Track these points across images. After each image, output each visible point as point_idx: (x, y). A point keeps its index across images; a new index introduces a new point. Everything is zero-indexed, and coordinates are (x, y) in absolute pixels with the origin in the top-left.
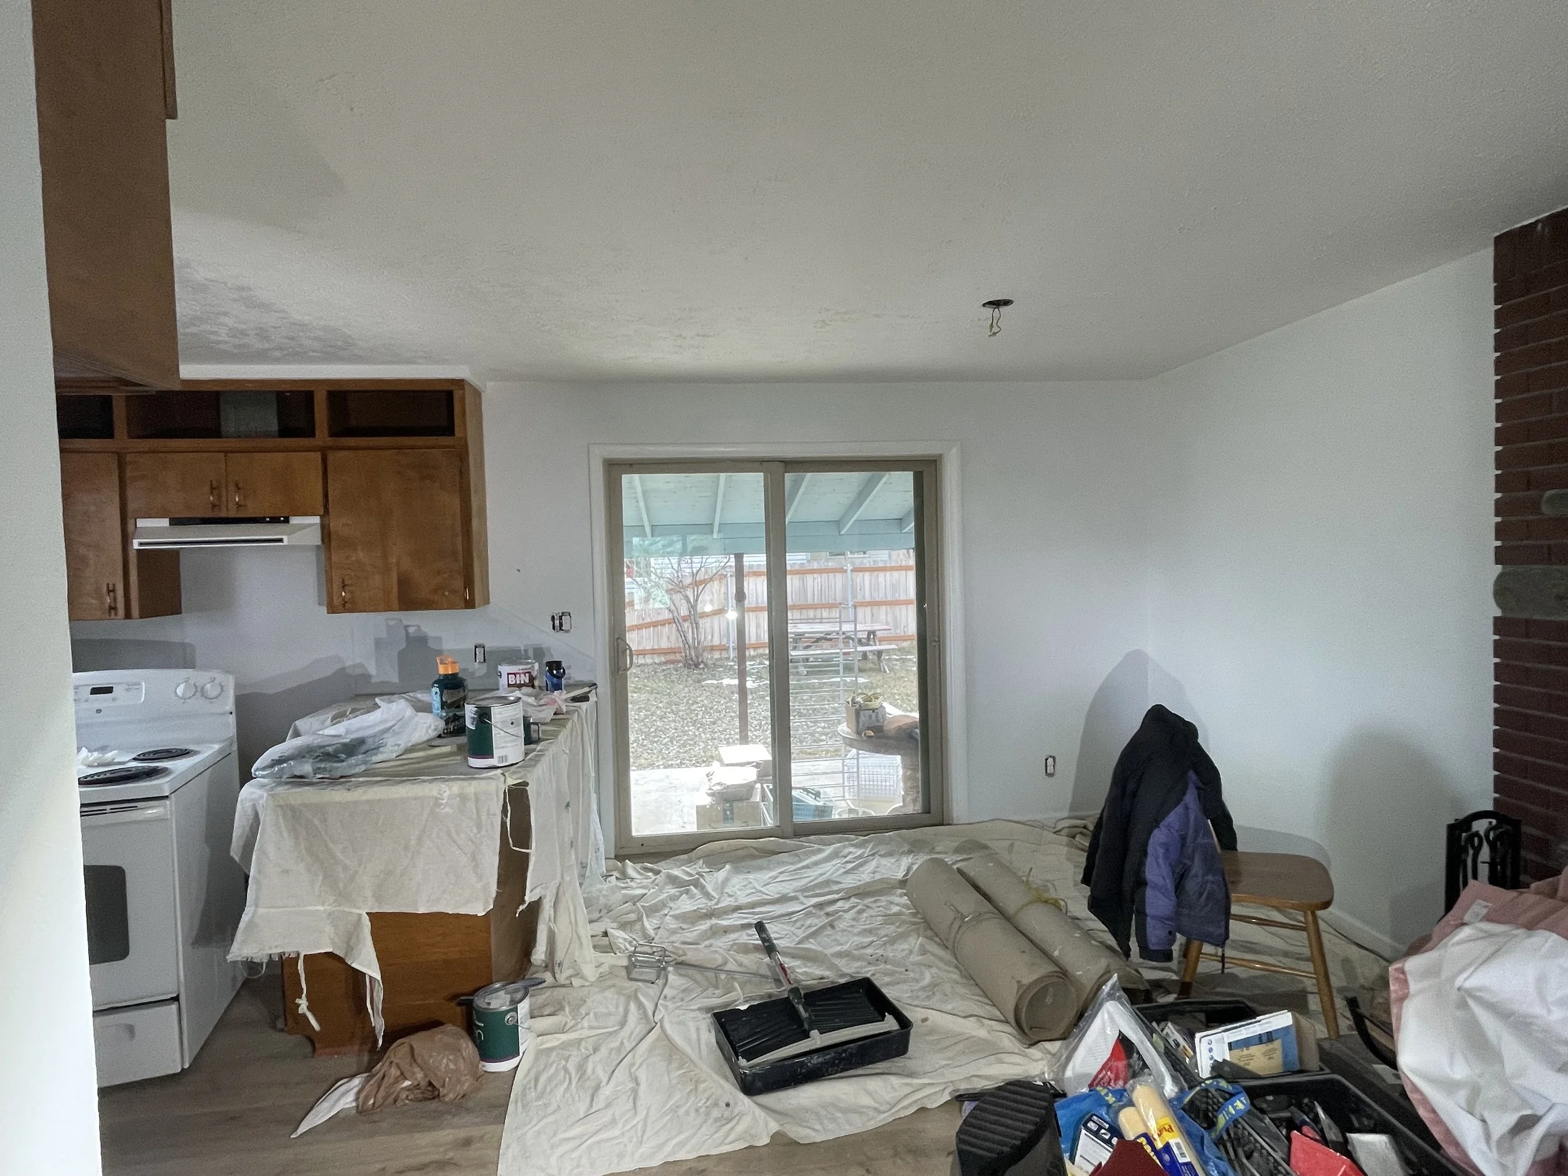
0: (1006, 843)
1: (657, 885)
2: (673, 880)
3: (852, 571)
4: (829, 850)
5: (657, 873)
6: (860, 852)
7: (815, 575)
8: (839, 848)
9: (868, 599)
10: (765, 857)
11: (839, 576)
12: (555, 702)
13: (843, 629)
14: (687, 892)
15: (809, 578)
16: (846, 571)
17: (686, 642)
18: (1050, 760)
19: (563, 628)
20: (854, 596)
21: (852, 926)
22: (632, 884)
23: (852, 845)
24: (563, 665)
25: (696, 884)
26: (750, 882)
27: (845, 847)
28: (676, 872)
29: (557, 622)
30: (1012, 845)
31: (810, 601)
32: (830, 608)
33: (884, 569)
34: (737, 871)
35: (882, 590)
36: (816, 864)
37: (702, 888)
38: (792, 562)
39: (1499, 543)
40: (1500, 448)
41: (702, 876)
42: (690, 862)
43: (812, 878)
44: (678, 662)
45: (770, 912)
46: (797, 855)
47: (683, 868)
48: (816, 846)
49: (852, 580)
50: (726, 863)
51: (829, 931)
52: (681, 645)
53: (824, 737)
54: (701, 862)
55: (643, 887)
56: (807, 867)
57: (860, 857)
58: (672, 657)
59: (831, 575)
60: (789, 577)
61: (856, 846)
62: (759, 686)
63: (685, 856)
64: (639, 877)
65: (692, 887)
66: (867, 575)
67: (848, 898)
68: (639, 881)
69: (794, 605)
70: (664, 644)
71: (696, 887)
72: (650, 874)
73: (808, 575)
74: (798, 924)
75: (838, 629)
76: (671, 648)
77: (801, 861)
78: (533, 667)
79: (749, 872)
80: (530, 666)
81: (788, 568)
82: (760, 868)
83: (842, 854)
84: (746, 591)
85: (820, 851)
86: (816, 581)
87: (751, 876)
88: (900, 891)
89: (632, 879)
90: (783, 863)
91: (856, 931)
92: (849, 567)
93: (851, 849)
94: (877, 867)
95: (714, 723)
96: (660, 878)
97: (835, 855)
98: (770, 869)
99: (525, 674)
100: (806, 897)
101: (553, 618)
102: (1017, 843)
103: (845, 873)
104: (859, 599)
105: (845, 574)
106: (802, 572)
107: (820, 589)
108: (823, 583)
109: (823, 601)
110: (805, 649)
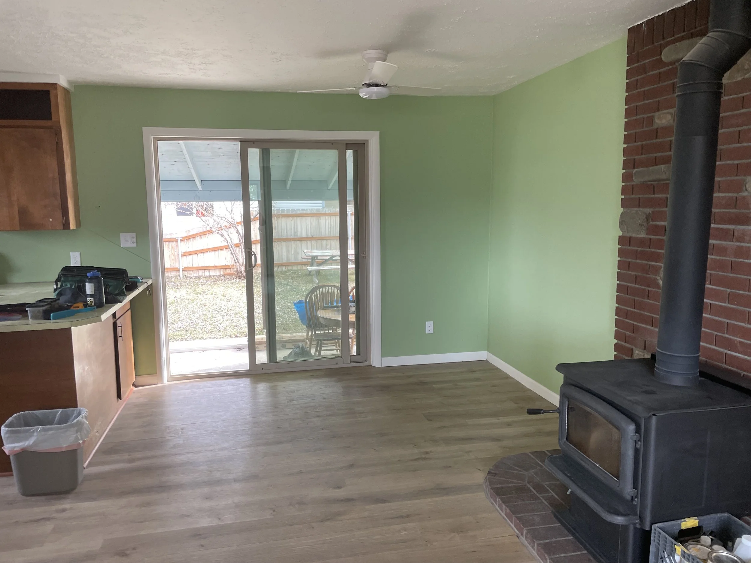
7: (327, 217)
15: (323, 220)
17: (236, 262)
39: (623, 197)
40: (626, 146)
44: (232, 274)
52: (235, 264)
58: (229, 271)
70: (223, 263)
73: (322, 218)
76: (228, 266)
107: (330, 226)
108: (332, 223)
109: (332, 235)
110: (318, 266)
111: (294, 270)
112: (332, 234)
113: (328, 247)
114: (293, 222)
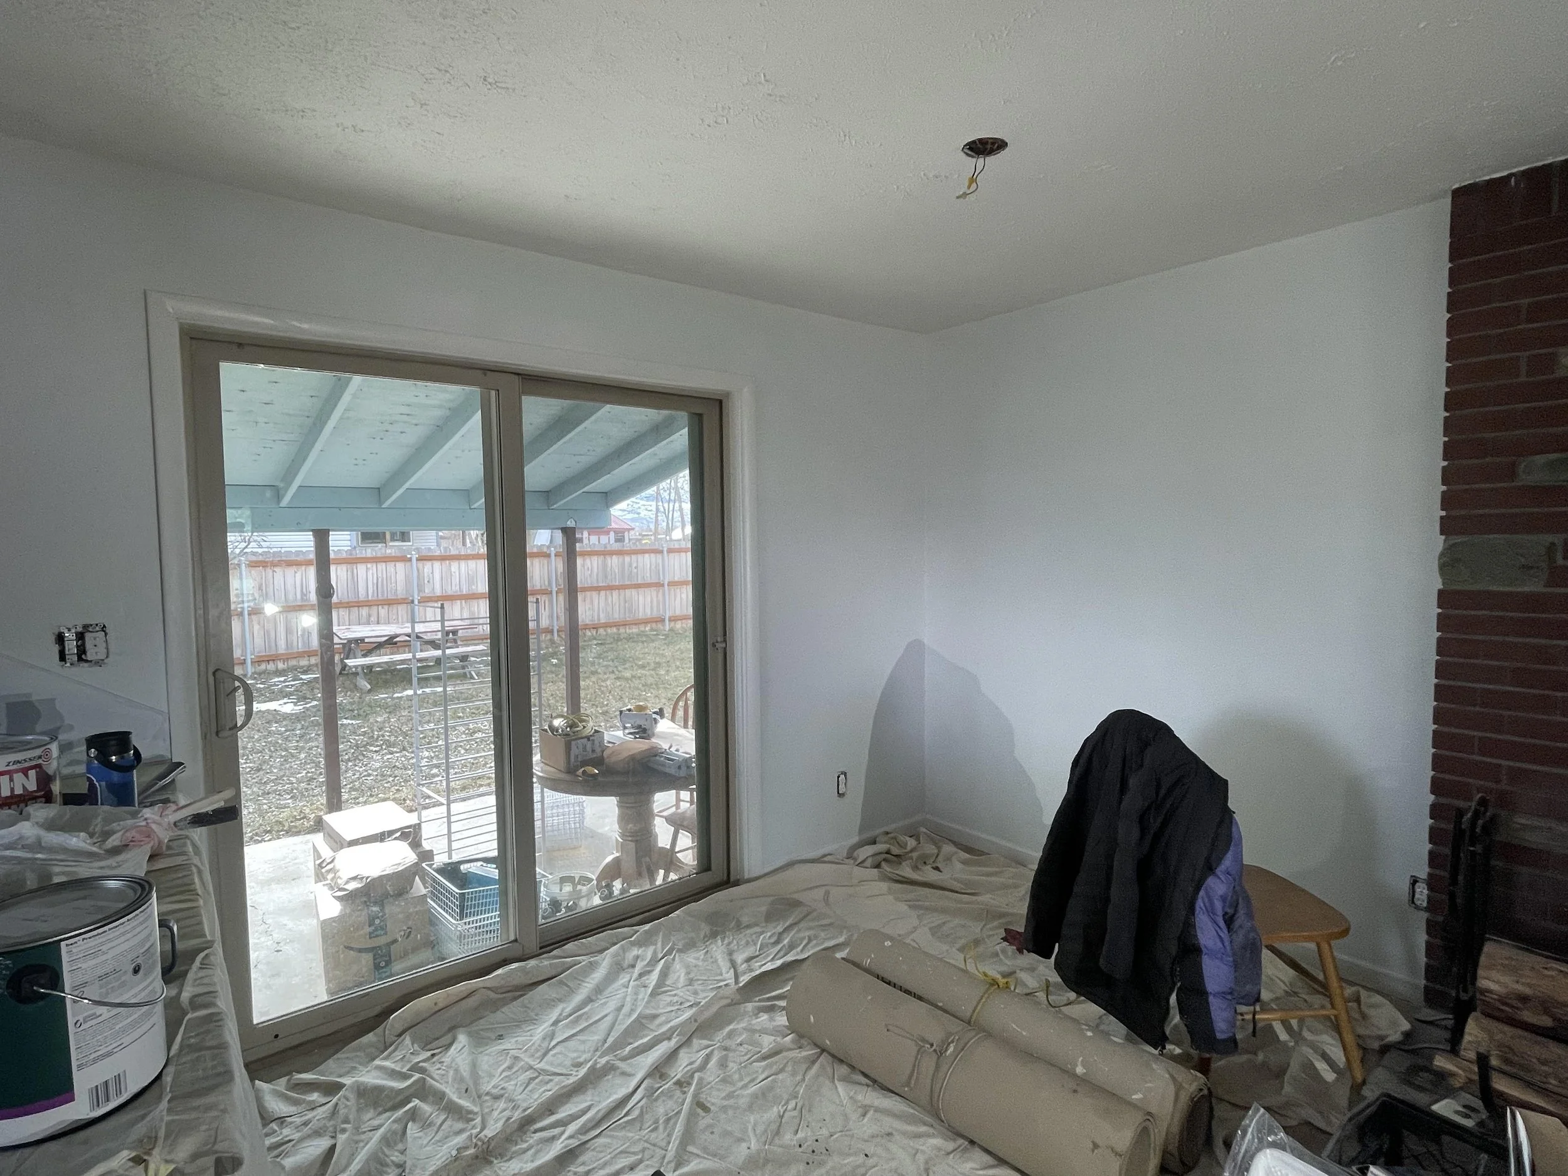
0: (819, 894)
1: (346, 1121)
2: (372, 1097)
3: (418, 560)
4: (605, 961)
5: (332, 1089)
6: (649, 953)
7: (369, 565)
8: (616, 955)
9: (438, 592)
10: (515, 998)
11: (400, 566)
12: (149, 834)
13: (417, 630)
14: (413, 1115)
15: (361, 569)
16: (410, 560)
18: (842, 776)
19: (90, 656)
20: (421, 589)
21: (730, 1096)
22: (286, 1131)
23: (633, 944)
24: (135, 741)
25: (422, 1091)
26: (516, 1058)
27: (624, 950)
28: (370, 1077)
29: (71, 646)
30: (827, 893)
31: (362, 597)
32: (389, 604)
33: (458, 558)
34: (479, 1041)
35: (456, 580)
36: (599, 990)
37: (439, 1098)
38: (336, 549)
41: (423, 1071)
42: (385, 1047)
43: (609, 1019)
45: (584, 1112)
46: (561, 982)
47: (377, 1062)
48: (585, 960)
49: (418, 570)
50: (453, 1029)
51: (704, 1121)
53: (435, 771)
54: (408, 1040)
55: (317, 1133)
56: (589, 1000)
57: (654, 961)
59: (391, 566)
60: (333, 568)
61: (639, 944)
62: (308, 709)
63: (370, 1037)
64: (292, 1109)
65: (416, 1102)
66: (437, 564)
67: (687, 1042)
68: (298, 1120)
69: (340, 603)
71: (423, 1099)
72: (315, 1096)
73: (359, 565)
74: (648, 1122)
75: (409, 631)
77: (572, 991)
78: (48, 752)
79: (500, 1037)
80: (38, 752)
81: (332, 556)
82: (518, 1024)
83: (625, 965)
84: (333, 583)
85: (592, 966)
86: (370, 573)
87: (507, 1044)
88: (750, 1006)
89: (281, 1120)
90: (550, 1004)
91: (743, 1102)
92: (415, 556)
93: (635, 952)
94: (688, 973)
95: (259, 770)
96: (346, 1101)
97: (618, 968)
98: (532, 1021)
99: (25, 771)
100: (624, 1059)
101: (60, 639)
102: (834, 891)
103: (653, 994)
104: (427, 591)
105: (408, 564)
106: (351, 561)
107: (375, 581)
108: (380, 575)
109: (380, 597)
110: (365, 656)
111: (303, 667)
112: (380, 595)
113: (372, 619)
114: (298, 575)
